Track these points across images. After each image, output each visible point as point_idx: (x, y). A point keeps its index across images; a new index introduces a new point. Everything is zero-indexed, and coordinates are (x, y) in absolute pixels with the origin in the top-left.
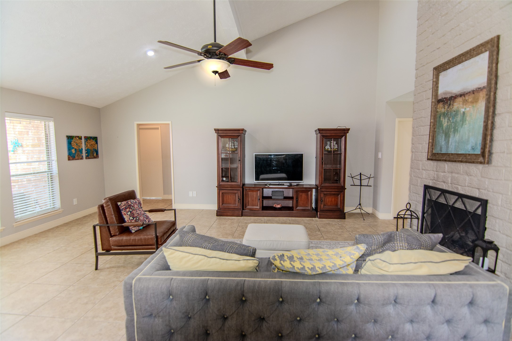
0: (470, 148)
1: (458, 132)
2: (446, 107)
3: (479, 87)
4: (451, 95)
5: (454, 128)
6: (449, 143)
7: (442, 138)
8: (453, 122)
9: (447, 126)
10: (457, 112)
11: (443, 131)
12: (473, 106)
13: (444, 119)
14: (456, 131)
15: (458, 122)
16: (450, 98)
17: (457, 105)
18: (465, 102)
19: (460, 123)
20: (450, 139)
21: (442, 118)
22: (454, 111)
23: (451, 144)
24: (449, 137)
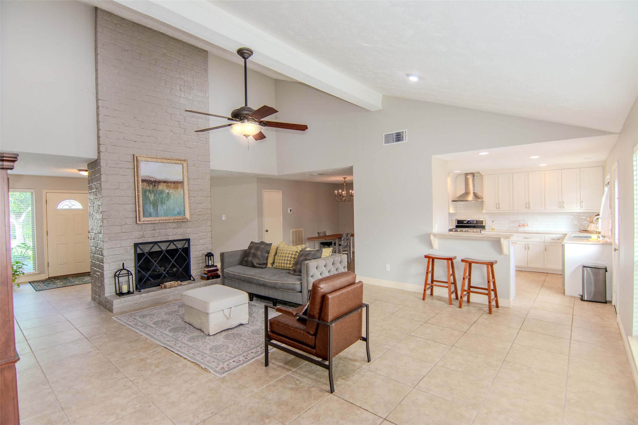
0: (176, 214)
1: (165, 204)
2: (151, 187)
3: (178, 181)
4: (155, 180)
5: (161, 201)
6: (158, 211)
7: (150, 207)
8: (159, 198)
9: (154, 199)
10: (162, 192)
11: (150, 203)
12: (175, 190)
13: (151, 194)
14: (162, 203)
15: (164, 198)
16: (154, 181)
17: (161, 187)
18: (168, 187)
19: (166, 199)
20: (159, 208)
21: (147, 193)
22: (160, 191)
23: (160, 211)
24: (157, 206)
